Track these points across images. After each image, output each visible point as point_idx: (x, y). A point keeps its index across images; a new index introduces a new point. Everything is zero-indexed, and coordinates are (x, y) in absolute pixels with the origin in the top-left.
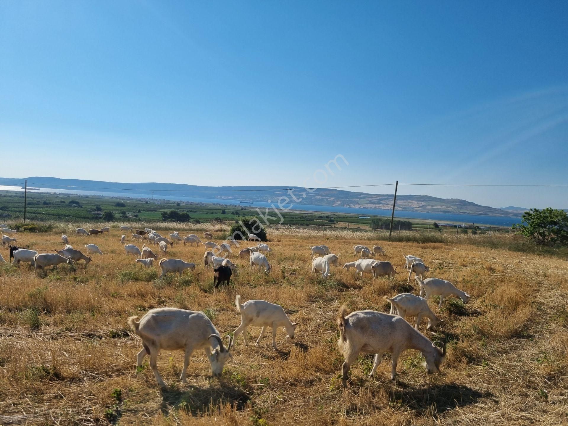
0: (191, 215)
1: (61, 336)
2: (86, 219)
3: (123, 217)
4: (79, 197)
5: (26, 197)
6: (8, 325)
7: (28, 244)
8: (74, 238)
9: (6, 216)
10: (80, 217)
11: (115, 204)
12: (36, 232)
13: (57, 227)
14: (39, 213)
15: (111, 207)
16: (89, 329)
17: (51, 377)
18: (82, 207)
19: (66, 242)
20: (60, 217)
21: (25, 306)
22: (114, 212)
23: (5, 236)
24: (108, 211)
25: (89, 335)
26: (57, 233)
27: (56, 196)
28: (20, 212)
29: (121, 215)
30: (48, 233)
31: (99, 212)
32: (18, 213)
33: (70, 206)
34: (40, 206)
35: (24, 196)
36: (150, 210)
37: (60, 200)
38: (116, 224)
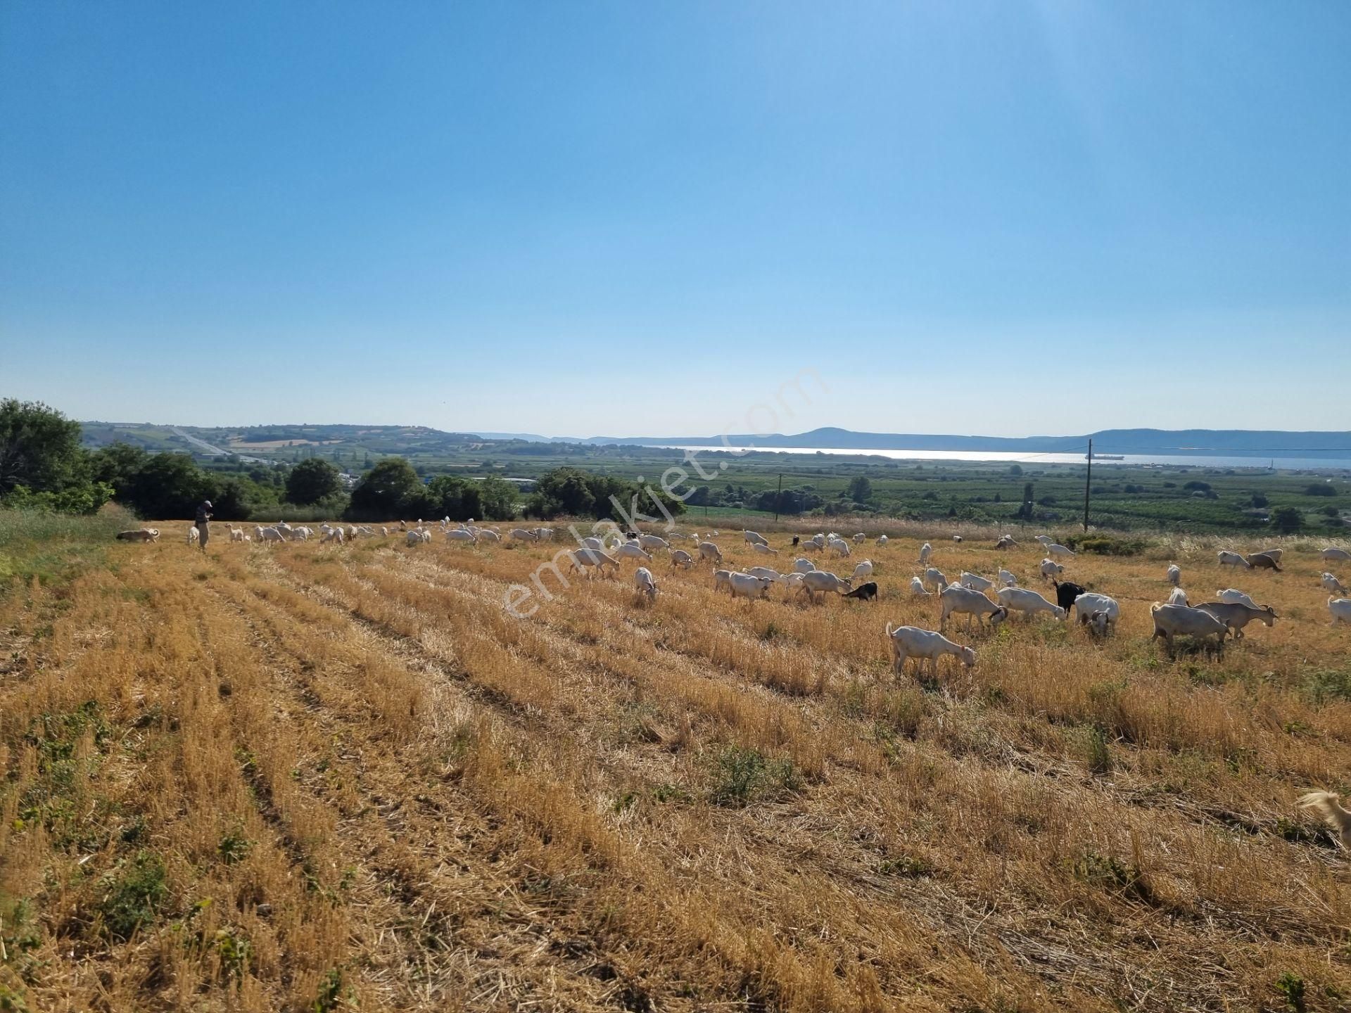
1: (1156, 802)
2: (1226, 526)
3: (1329, 522)
4: (1211, 472)
5: (1089, 477)
6: (1047, 751)
7: (1091, 579)
8: (1192, 574)
9: (1051, 517)
10: (1210, 523)
11: (1305, 489)
12: (1108, 555)
13: (1155, 545)
14: (1117, 512)
15: (1293, 498)
16: (1225, 799)
17: (1128, 890)
18: (1215, 498)
19: (1175, 580)
20: (1162, 522)
21: (1081, 717)
22: (1302, 509)
23: (1048, 561)
24: (1285, 507)
25: (1223, 817)
26: (1153, 559)
27: (1156, 471)
28: (1078, 508)
29: (1323, 517)
30: (1133, 558)
31: (1262, 510)
32: (1073, 511)
33: (1187, 496)
34: (1119, 495)
35: (1086, 473)
37: (1163, 481)
38: (1305, 541)
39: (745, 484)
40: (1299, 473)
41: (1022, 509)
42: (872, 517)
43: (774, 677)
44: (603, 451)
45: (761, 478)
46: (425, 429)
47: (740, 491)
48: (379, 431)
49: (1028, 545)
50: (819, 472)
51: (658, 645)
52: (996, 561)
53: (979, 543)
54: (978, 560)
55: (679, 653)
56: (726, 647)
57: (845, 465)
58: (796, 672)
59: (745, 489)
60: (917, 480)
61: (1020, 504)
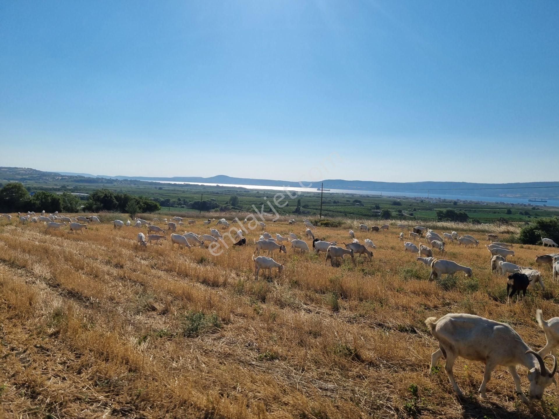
0: (469, 214)
1: (356, 321)
2: (368, 216)
3: (400, 215)
4: (362, 196)
5: (322, 198)
6: (316, 304)
7: (324, 236)
8: (359, 234)
9: (307, 213)
10: (362, 215)
11: (392, 203)
12: (329, 227)
13: (345, 223)
14: (330, 211)
15: (388, 206)
16: (379, 318)
17: (353, 357)
18: (363, 206)
19: (353, 236)
20: (346, 214)
21: (327, 289)
22: (391, 210)
23: (308, 229)
24: (386, 210)
25: (380, 325)
26: (345, 228)
27: (343, 196)
28: (316, 209)
29: (397, 213)
30: (338, 228)
31: (378, 211)
32: (315, 210)
33: (354, 205)
34: (331, 204)
35: (321, 196)
36: (425, 209)
37: (346, 199)
38: (393, 221)
39: (186, 198)
40: (390, 197)
41: (297, 209)
42: (239, 212)
43: (205, 279)
44: (121, 182)
45: (193, 195)
46: (31, 169)
47: (184, 200)
48: (6, 170)
49: (301, 223)
50: (217, 193)
51: (152, 267)
52: (289, 229)
53: (282, 222)
54: (283, 229)
55: (162, 271)
56: (183, 268)
57: (228, 190)
58: (214, 277)
59: (187, 200)
60: (257, 197)
61: (296, 207)
